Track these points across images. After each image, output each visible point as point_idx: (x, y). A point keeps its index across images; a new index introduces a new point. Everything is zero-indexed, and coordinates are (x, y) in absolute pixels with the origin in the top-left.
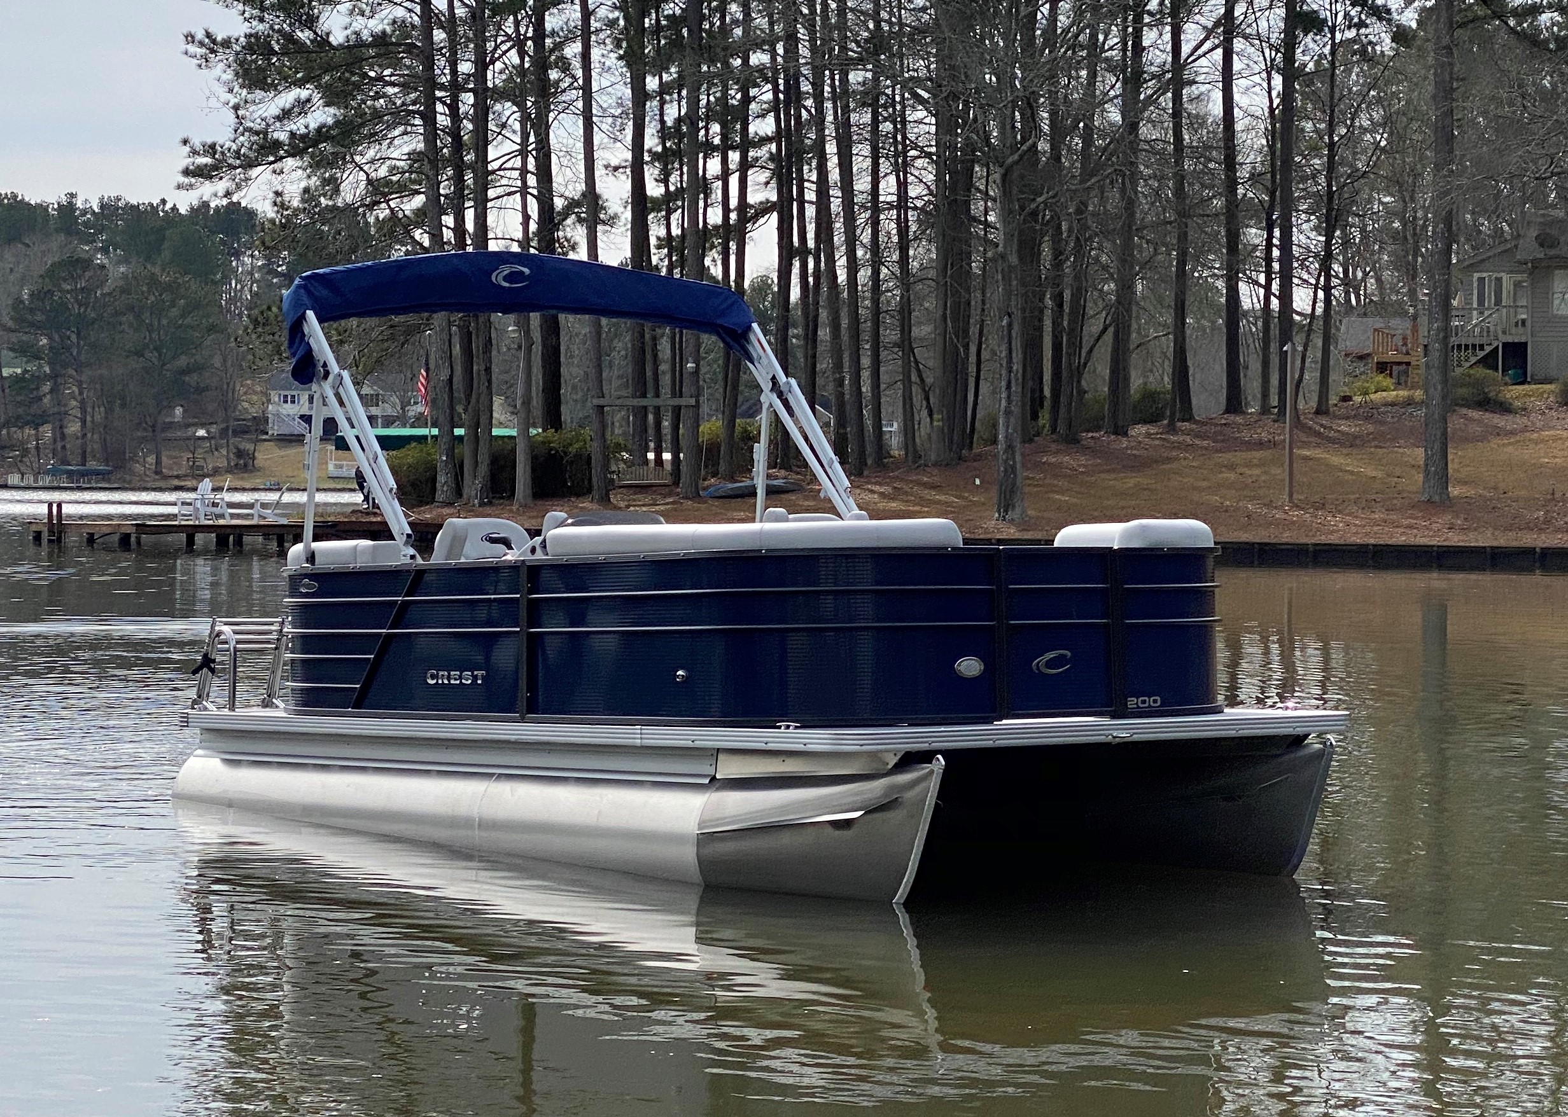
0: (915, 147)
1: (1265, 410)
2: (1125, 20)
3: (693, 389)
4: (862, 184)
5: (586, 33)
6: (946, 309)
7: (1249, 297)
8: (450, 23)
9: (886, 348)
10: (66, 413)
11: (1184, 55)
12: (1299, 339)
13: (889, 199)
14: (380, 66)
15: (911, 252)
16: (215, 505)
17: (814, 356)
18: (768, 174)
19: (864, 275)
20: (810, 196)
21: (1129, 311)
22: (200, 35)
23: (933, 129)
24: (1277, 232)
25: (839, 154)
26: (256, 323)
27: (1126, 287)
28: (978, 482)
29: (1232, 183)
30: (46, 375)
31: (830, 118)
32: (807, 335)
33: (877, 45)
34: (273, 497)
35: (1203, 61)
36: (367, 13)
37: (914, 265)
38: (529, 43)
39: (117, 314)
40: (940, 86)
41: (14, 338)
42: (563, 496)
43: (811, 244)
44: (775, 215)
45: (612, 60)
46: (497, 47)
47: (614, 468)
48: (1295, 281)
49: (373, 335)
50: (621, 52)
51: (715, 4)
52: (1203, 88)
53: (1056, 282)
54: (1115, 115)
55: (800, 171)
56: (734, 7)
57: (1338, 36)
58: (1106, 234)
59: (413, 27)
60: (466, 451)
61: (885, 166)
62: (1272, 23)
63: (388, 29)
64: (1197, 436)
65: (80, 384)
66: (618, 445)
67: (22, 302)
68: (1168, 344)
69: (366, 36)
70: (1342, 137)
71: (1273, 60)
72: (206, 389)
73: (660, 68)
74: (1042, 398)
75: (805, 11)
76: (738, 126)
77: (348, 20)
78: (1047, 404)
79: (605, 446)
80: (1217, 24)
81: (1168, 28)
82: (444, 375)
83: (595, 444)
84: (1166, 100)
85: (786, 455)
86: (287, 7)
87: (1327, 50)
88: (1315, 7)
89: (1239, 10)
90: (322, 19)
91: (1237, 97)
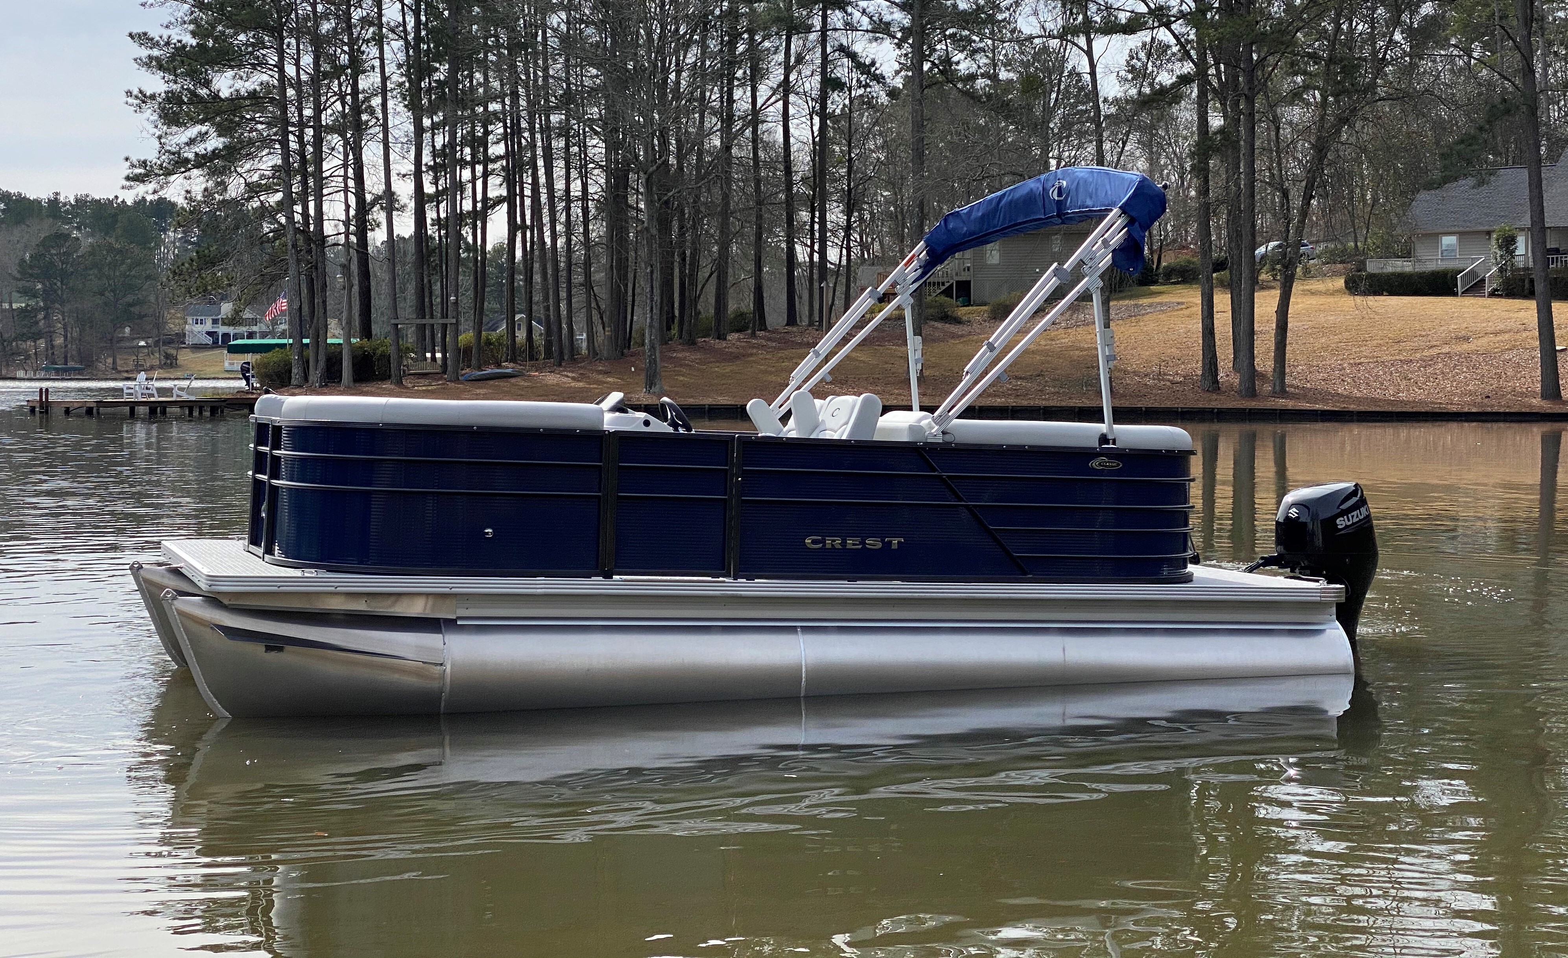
0: (593, 162)
1: (811, 324)
2: (722, 83)
3: (455, 313)
4: (560, 185)
5: (384, 91)
6: (612, 262)
7: (801, 253)
8: (298, 85)
9: (575, 287)
10: (54, 332)
11: (759, 105)
12: (831, 279)
14: (253, 111)
15: (591, 227)
17: (531, 292)
18: (501, 179)
19: (561, 242)
20: (527, 192)
21: (727, 263)
22: (136, 92)
23: (604, 151)
24: (817, 214)
25: (545, 166)
26: (175, 273)
27: (724, 248)
28: (633, 369)
29: (789, 184)
30: (41, 308)
31: (539, 144)
32: (526, 279)
33: (568, 100)
34: (187, 383)
35: (771, 109)
36: (244, 78)
37: (593, 235)
38: (349, 97)
39: (86, 269)
40: (606, 124)
41: (20, 284)
42: (374, 380)
43: (528, 222)
44: (506, 204)
45: (401, 108)
46: (327, 100)
47: (405, 363)
48: (828, 243)
49: (251, 281)
50: (406, 103)
51: (466, 73)
52: (770, 125)
53: (681, 245)
54: (717, 143)
55: (521, 177)
56: (478, 75)
57: (853, 93)
58: (712, 215)
59: (274, 86)
60: (311, 353)
61: (574, 174)
62: (813, 85)
63: (258, 88)
64: (769, 339)
65: (63, 314)
66: (408, 348)
67: (25, 262)
68: (751, 282)
69: (243, 92)
70: (857, 155)
71: (814, 108)
72: (145, 316)
73: (431, 113)
74: (674, 316)
75: (523, 77)
76: (482, 150)
77: (232, 82)
79: (399, 350)
80: (779, 86)
81: (749, 88)
82: (296, 307)
83: (393, 348)
84: (748, 132)
85: (514, 353)
86: (192, 74)
87: (847, 102)
88: (839, 75)
89: (792, 77)
90: (214, 81)
91: (792, 130)
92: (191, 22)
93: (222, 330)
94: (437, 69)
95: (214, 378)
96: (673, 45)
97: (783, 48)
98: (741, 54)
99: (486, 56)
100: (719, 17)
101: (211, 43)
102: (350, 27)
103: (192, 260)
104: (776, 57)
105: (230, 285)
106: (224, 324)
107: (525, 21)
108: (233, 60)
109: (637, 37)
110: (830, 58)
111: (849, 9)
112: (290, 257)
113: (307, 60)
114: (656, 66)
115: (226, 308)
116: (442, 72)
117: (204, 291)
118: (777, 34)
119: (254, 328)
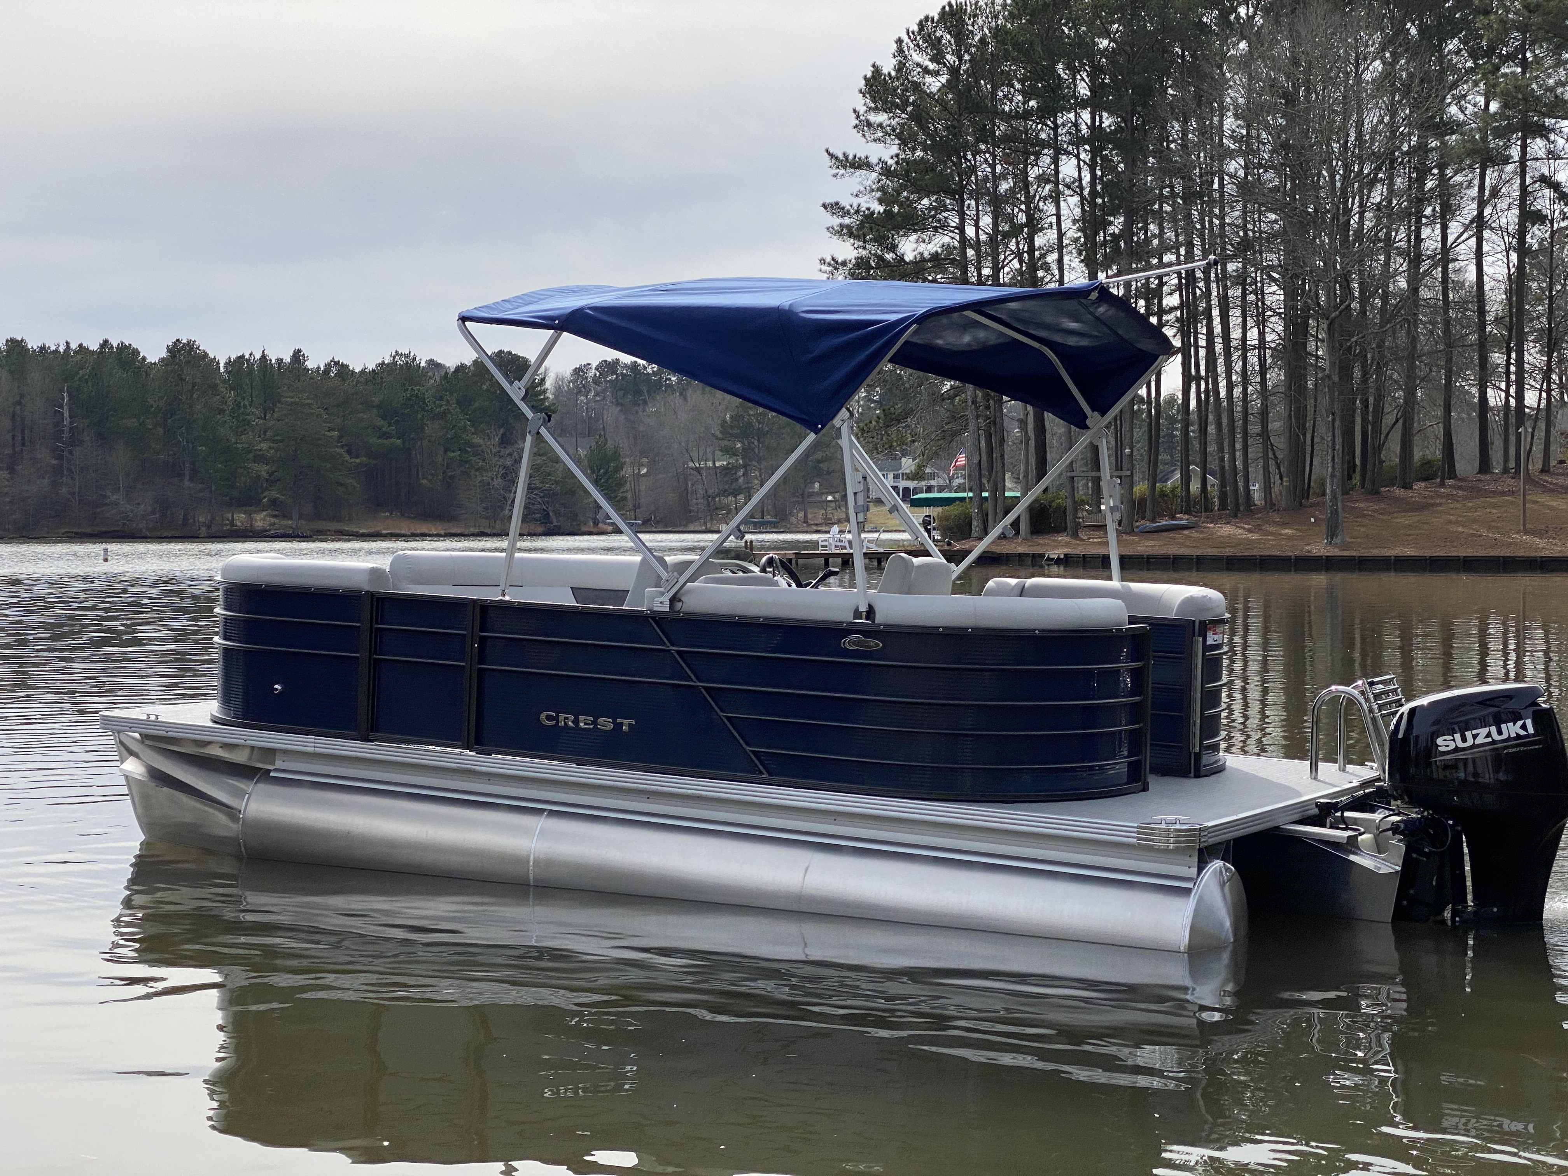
0: (1271, 309)
1: (1506, 471)
2: (1410, 222)
3: (1129, 465)
4: (1236, 334)
5: (1060, 247)
6: (1291, 411)
7: (1495, 398)
8: (977, 245)
9: (1251, 436)
10: (752, 488)
11: (1449, 243)
12: (1529, 424)
13: (1253, 343)
14: (935, 273)
15: (1268, 376)
16: (840, 541)
17: (1205, 443)
18: (1175, 330)
19: (1237, 392)
20: (1202, 343)
21: (1413, 409)
22: (828, 259)
23: (1282, 297)
24: (1513, 355)
25: (1221, 315)
26: (863, 430)
27: (1410, 393)
28: (1313, 520)
29: (1482, 325)
30: (740, 465)
31: (1215, 293)
32: (1201, 430)
33: (1245, 245)
34: (875, 535)
35: (1463, 246)
36: (927, 241)
37: (1269, 383)
38: (1025, 255)
39: (779, 428)
40: (1287, 270)
41: (723, 443)
42: (1049, 533)
43: (1203, 373)
44: (1180, 356)
45: (1076, 263)
46: (1005, 258)
47: (1080, 515)
48: (1526, 386)
49: (933, 437)
50: (1082, 258)
51: (1140, 225)
52: (1462, 264)
53: (1364, 392)
54: (1403, 284)
55: (1196, 328)
56: (1152, 227)
57: (1556, 226)
58: (1398, 360)
59: (955, 248)
60: (989, 506)
61: (1250, 322)
62: (1509, 219)
63: (939, 250)
64: (1460, 488)
65: (760, 470)
66: (1083, 501)
67: (726, 422)
68: (1440, 430)
69: (926, 255)
70: (1558, 292)
71: (1510, 243)
72: (833, 471)
73: (1106, 267)
74: (1355, 466)
75: (1198, 226)
76: (1156, 301)
77: (915, 246)
78: (1358, 469)
79: (1075, 502)
80: (1472, 222)
81: (1439, 226)
82: (976, 461)
83: (1068, 500)
84: (1438, 272)
85: (1188, 505)
86: (880, 240)
87: (1547, 235)
88: (1539, 207)
89: (1487, 212)
90: (900, 246)
91: (1485, 268)
92: (878, 189)
93: (903, 484)
94: (1111, 223)
95: (896, 531)
96: (1356, 185)
97: (1476, 182)
98: (1431, 190)
99: (1161, 207)
100: (1407, 153)
101: (896, 209)
102: (1027, 185)
103: (879, 418)
104: (1468, 192)
105: (914, 441)
106: (908, 478)
107: (1201, 169)
108: (917, 224)
109: (1319, 179)
110: (1530, 189)
111: (1552, 137)
112: (970, 413)
113: (986, 221)
114: (1339, 208)
115: (908, 464)
116: (1117, 224)
117: (891, 447)
118: (1470, 167)
119: (932, 483)
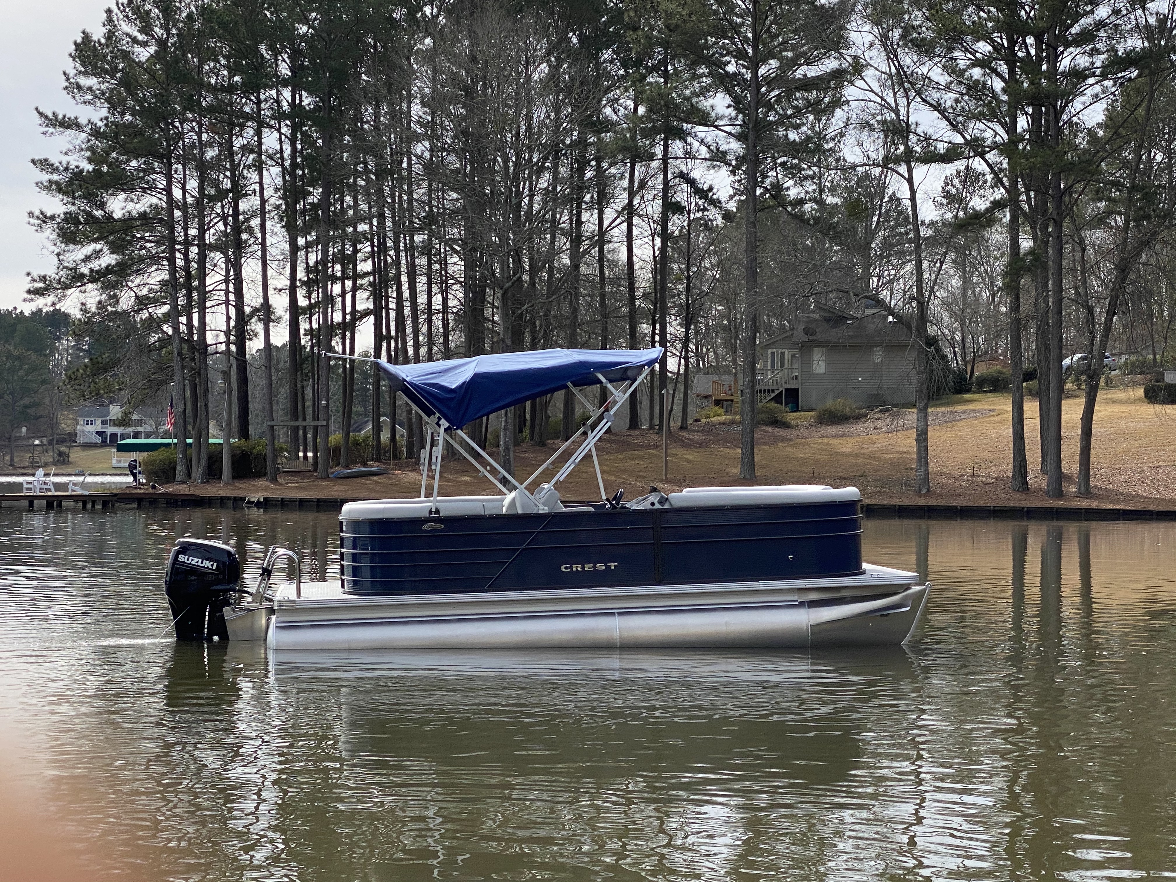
0: (453, 278)
1: (651, 427)
2: (572, 206)
3: (325, 416)
4: (422, 299)
5: (263, 212)
8: (184, 207)
11: (605, 226)
12: (670, 388)
13: (438, 307)
14: (143, 231)
15: (450, 338)
16: (45, 484)
17: (395, 397)
18: (368, 293)
20: (392, 306)
22: (37, 213)
23: (463, 268)
24: (658, 327)
25: (409, 282)
26: (70, 378)
29: (632, 299)
31: (403, 261)
33: (430, 220)
34: (81, 479)
35: (616, 230)
36: (135, 200)
37: (452, 345)
38: (230, 218)
40: (466, 243)
42: (250, 477)
43: (393, 333)
44: (372, 317)
45: (278, 228)
46: (211, 220)
47: (279, 461)
48: (668, 353)
49: (139, 385)
50: (283, 224)
51: (337, 196)
52: (616, 245)
54: (566, 260)
55: (387, 292)
56: (348, 198)
57: (692, 216)
58: (561, 327)
59: (162, 209)
60: (193, 452)
61: (435, 289)
62: (654, 208)
63: (148, 210)
64: (613, 441)
66: (282, 448)
69: (134, 213)
70: (694, 273)
71: (655, 229)
72: (41, 417)
73: (305, 233)
74: (525, 420)
75: (389, 200)
76: (351, 266)
77: (125, 204)
78: (528, 424)
79: (274, 450)
80: (624, 209)
81: (596, 211)
82: (180, 409)
83: (269, 448)
84: (595, 252)
85: (379, 454)
86: (89, 197)
87: (686, 224)
88: (679, 199)
89: (636, 201)
90: (109, 204)
91: (635, 250)
92: (88, 149)
93: (110, 430)
94: (310, 193)
95: (103, 474)
96: (527, 172)
97: (627, 175)
98: (589, 179)
99: (355, 181)
100: (570, 146)
101: (105, 169)
102: (231, 154)
103: (86, 366)
104: (621, 183)
105: (120, 389)
106: (115, 425)
107: (391, 149)
108: (125, 184)
109: (494, 165)
110: (671, 183)
111: (689, 140)
112: (176, 365)
113: (193, 184)
114: (511, 191)
115: (115, 411)
116: (315, 195)
117: (97, 395)
118: (622, 161)
119: (139, 429)
